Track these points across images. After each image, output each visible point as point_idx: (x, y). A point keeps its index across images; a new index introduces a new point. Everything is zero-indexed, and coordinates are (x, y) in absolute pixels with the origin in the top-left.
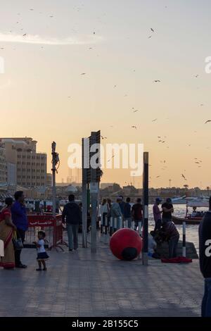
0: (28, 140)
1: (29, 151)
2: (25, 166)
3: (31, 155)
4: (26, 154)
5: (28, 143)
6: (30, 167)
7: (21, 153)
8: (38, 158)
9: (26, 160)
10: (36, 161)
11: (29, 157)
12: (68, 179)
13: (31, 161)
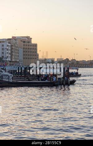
0: (28, 37)
1: (29, 42)
2: (27, 50)
3: (30, 45)
4: (28, 44)
5: (28, 39)
6: (29, 50)
7: (25, 44)
8: (33, 46)
9: (27, 47)
10: (32, 47)
11: (29, 45)
12: (42, 57)
13: (30, 47)
